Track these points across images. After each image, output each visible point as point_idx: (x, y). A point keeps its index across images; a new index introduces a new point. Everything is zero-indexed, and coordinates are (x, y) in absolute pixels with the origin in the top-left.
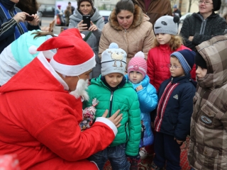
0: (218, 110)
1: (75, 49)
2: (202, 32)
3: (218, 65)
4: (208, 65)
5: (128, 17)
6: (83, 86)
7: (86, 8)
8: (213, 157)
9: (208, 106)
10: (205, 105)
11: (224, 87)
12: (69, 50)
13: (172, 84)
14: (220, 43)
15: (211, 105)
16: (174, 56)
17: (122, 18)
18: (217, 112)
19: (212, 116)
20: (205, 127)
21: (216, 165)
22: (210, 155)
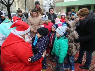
1: (23, 26)
2: (52, 19)
5: (35, 14)
6: (27, 37)
7: (21, 13)
8: (71, 50)
11: (73, 32)
12: (21, 26)
13: (53, 34)
16: (53, 26)
17: (34, 14)
21: (72, 52)
22: (70, 50)
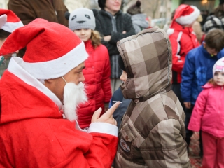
0: (138, 134)
2: (114, 30)
3: (139, 65)
4: (126, 66)
9: (129, 125)
10: (126, 124)
14: (145, 35)
15: (132, 124)
18: (136, 136)
19: (130, 140)
20: (124, 156)
